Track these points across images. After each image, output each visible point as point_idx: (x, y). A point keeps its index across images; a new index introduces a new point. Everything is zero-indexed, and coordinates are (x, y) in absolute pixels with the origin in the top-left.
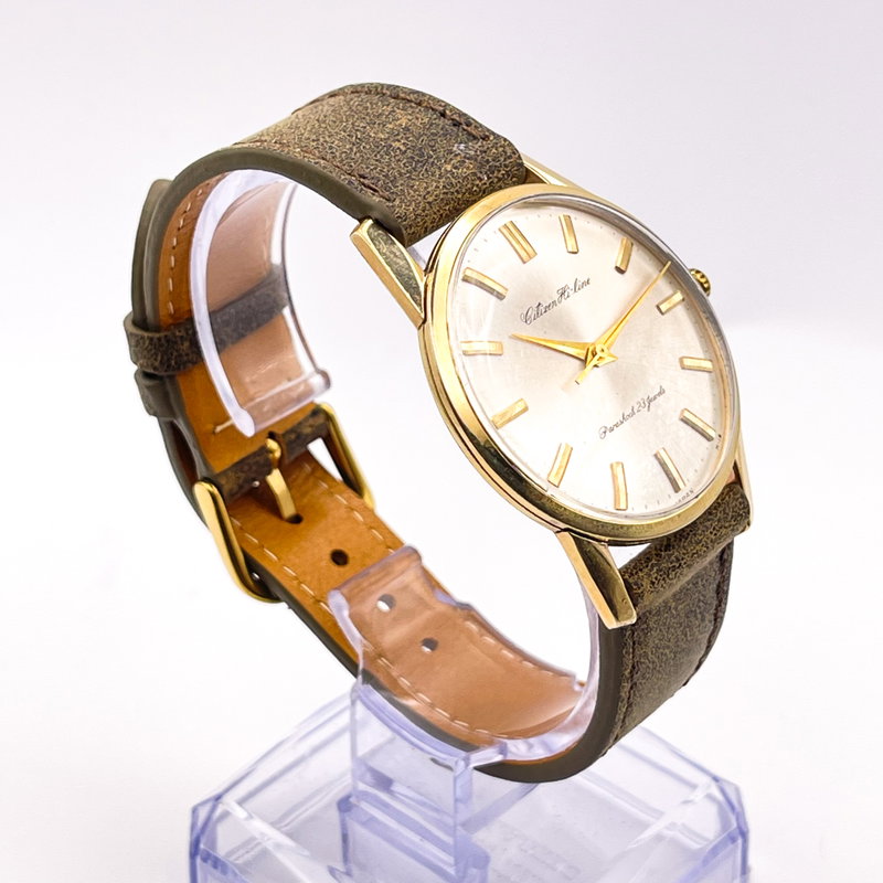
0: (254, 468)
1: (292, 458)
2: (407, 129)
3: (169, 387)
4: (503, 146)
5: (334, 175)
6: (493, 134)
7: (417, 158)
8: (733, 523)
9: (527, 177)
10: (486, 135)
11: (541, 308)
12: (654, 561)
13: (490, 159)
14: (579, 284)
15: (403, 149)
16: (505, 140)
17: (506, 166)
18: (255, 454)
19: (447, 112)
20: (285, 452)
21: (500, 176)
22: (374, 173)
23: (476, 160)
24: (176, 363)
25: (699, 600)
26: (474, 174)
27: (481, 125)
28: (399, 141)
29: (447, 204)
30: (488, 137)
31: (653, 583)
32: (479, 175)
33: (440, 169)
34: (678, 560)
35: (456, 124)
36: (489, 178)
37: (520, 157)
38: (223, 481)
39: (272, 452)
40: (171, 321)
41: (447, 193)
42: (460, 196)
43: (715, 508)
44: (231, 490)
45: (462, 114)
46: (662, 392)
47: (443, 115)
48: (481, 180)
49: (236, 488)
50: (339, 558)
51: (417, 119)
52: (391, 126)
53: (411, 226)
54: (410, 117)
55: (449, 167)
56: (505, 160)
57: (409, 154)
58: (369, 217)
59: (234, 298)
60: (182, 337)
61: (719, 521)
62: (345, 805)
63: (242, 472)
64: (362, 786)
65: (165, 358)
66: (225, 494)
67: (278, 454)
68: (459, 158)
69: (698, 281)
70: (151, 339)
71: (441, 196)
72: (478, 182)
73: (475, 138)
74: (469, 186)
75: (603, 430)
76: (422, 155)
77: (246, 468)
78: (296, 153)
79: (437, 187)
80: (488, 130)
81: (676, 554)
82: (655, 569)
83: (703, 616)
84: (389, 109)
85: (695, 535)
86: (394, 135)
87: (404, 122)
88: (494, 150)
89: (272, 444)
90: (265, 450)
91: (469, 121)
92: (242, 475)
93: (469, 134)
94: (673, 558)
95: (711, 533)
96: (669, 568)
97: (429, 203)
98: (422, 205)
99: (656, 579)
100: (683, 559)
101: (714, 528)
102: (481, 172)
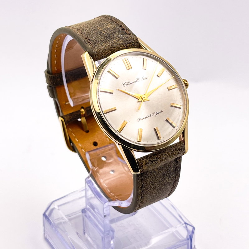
0: (76, 116)
1: (88, 115)
2: (109, 29)
3: (54, 90)
4: (134, 37)
5: (81, 38)
6: (132, 33)
7: (107, 37)
8: (178, 151)
9: (139, 46)
10: (130, 33)
11: (129, 83)
12: (149, 158)
13: (128, 40)
14: (144, 78)
15: (105, 34)
16: (135, 35)
17: (132, 42)
18: (76, 112)
19: (122, 26)
20: (86, 113)
21: (130, 45)
22: (93, 39)
23: (124, 40)
24: (55, 84)
25: (168, 172)
26: (122, 43)
27: (130, 30)
28: (105, 31)
29: (111, 50)
30: (130, 34)
31: (147, 164)
32: (123, 44)
33: (112, 40)
34: (157, 158)
35: (123, 29)
36: (126, 45)
37: (138, 41)
38: (65, 118)
39: (82, 112)
40: (56, 72)
41: (111, 48)
42: (115, 49)
43: (173, 147)
44: (68, 120)
45: (126, 27)
46: (162, 112)
47: (121, 26)
48: (123, 45)
49: (69, 120)
50: (95, 144)
51: (113, 26)
52: (105, 27)
53: (97, 55)
54: (111, 25)
55: (115, 41)
56: (133, 41)
57: (106, 35)
58: (87, 51)
59: (75, 68)
60: (58, 77)
61: (173, 150)
62: (83, 211)
63: (72, 116)
64: (88, 207)
65: (53, 82)
66: (66, 121)
67: (84, 113)
68: (119, 38)
69: (184, 83)
70: (49, 76)
71: (109, 48)
72: (122, 46)
73: (127, 34)
74: (119, 46)
75: (139, 119)
76: (109, 36)
77: (73, 115)
78: (75, 31)
79: (109, 45)
80: (131, 32)
81: (157, 157)
82: (148, 160)
83: (170, 176)
84: (107, 23)
85: (164, 153)
86: (104, 30)
87: (109, 27)
88: (130, 38)
89: (83, 110)
90: (79, 111)
91: (127, 29)
92: (72, 117)
93: (126, 32)
94: (155, 158)
95: (170, 153)
96: (153, 160)
97: (105, 49)
98: (102, 50)
99: (148, 162)
100: (158, 159)
101: (171, 152)
102: (124, 43)
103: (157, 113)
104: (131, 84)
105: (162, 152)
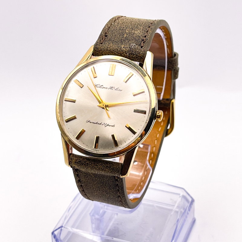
4: (141, 51)
12: (81, 159)
13: (134, 51)
14: (118, 89)
17: (136, 55)
21: (133, 56)
23: (130, 49)
26: (126, 51)
29: (112, 53)
33: (120, 45)
34: (87, 164)
36: (129, 55)
41: (114, 51)
46: (113, 126)
48: (126, 53)
55: (123, 46)
56: (138, 54)
61: (107, 166)
71: (112, 50)
72: (125, 54)
74: (121, 53)
79: (113, 48)
85: (97, 163)
88: (138, 50)
95: (102, 167)
96: (84, 164)
97: (107, 50)
98: (105, 49)
99: (78, 162)
100: (89, 165)
101: (104, 167)
102: (128, 52)
103: (108, 125)
104: (103, 89)
105: (96, 162)
